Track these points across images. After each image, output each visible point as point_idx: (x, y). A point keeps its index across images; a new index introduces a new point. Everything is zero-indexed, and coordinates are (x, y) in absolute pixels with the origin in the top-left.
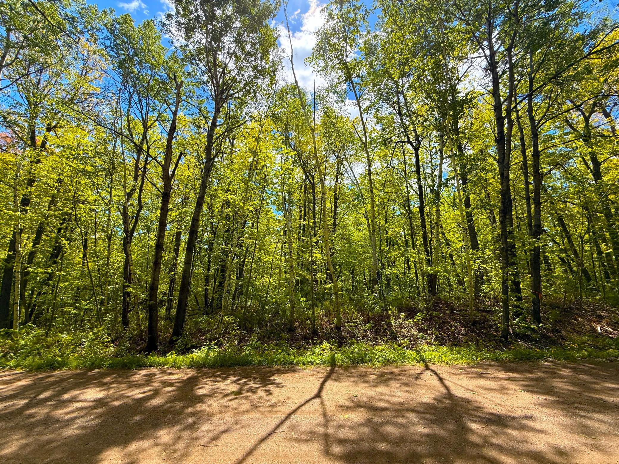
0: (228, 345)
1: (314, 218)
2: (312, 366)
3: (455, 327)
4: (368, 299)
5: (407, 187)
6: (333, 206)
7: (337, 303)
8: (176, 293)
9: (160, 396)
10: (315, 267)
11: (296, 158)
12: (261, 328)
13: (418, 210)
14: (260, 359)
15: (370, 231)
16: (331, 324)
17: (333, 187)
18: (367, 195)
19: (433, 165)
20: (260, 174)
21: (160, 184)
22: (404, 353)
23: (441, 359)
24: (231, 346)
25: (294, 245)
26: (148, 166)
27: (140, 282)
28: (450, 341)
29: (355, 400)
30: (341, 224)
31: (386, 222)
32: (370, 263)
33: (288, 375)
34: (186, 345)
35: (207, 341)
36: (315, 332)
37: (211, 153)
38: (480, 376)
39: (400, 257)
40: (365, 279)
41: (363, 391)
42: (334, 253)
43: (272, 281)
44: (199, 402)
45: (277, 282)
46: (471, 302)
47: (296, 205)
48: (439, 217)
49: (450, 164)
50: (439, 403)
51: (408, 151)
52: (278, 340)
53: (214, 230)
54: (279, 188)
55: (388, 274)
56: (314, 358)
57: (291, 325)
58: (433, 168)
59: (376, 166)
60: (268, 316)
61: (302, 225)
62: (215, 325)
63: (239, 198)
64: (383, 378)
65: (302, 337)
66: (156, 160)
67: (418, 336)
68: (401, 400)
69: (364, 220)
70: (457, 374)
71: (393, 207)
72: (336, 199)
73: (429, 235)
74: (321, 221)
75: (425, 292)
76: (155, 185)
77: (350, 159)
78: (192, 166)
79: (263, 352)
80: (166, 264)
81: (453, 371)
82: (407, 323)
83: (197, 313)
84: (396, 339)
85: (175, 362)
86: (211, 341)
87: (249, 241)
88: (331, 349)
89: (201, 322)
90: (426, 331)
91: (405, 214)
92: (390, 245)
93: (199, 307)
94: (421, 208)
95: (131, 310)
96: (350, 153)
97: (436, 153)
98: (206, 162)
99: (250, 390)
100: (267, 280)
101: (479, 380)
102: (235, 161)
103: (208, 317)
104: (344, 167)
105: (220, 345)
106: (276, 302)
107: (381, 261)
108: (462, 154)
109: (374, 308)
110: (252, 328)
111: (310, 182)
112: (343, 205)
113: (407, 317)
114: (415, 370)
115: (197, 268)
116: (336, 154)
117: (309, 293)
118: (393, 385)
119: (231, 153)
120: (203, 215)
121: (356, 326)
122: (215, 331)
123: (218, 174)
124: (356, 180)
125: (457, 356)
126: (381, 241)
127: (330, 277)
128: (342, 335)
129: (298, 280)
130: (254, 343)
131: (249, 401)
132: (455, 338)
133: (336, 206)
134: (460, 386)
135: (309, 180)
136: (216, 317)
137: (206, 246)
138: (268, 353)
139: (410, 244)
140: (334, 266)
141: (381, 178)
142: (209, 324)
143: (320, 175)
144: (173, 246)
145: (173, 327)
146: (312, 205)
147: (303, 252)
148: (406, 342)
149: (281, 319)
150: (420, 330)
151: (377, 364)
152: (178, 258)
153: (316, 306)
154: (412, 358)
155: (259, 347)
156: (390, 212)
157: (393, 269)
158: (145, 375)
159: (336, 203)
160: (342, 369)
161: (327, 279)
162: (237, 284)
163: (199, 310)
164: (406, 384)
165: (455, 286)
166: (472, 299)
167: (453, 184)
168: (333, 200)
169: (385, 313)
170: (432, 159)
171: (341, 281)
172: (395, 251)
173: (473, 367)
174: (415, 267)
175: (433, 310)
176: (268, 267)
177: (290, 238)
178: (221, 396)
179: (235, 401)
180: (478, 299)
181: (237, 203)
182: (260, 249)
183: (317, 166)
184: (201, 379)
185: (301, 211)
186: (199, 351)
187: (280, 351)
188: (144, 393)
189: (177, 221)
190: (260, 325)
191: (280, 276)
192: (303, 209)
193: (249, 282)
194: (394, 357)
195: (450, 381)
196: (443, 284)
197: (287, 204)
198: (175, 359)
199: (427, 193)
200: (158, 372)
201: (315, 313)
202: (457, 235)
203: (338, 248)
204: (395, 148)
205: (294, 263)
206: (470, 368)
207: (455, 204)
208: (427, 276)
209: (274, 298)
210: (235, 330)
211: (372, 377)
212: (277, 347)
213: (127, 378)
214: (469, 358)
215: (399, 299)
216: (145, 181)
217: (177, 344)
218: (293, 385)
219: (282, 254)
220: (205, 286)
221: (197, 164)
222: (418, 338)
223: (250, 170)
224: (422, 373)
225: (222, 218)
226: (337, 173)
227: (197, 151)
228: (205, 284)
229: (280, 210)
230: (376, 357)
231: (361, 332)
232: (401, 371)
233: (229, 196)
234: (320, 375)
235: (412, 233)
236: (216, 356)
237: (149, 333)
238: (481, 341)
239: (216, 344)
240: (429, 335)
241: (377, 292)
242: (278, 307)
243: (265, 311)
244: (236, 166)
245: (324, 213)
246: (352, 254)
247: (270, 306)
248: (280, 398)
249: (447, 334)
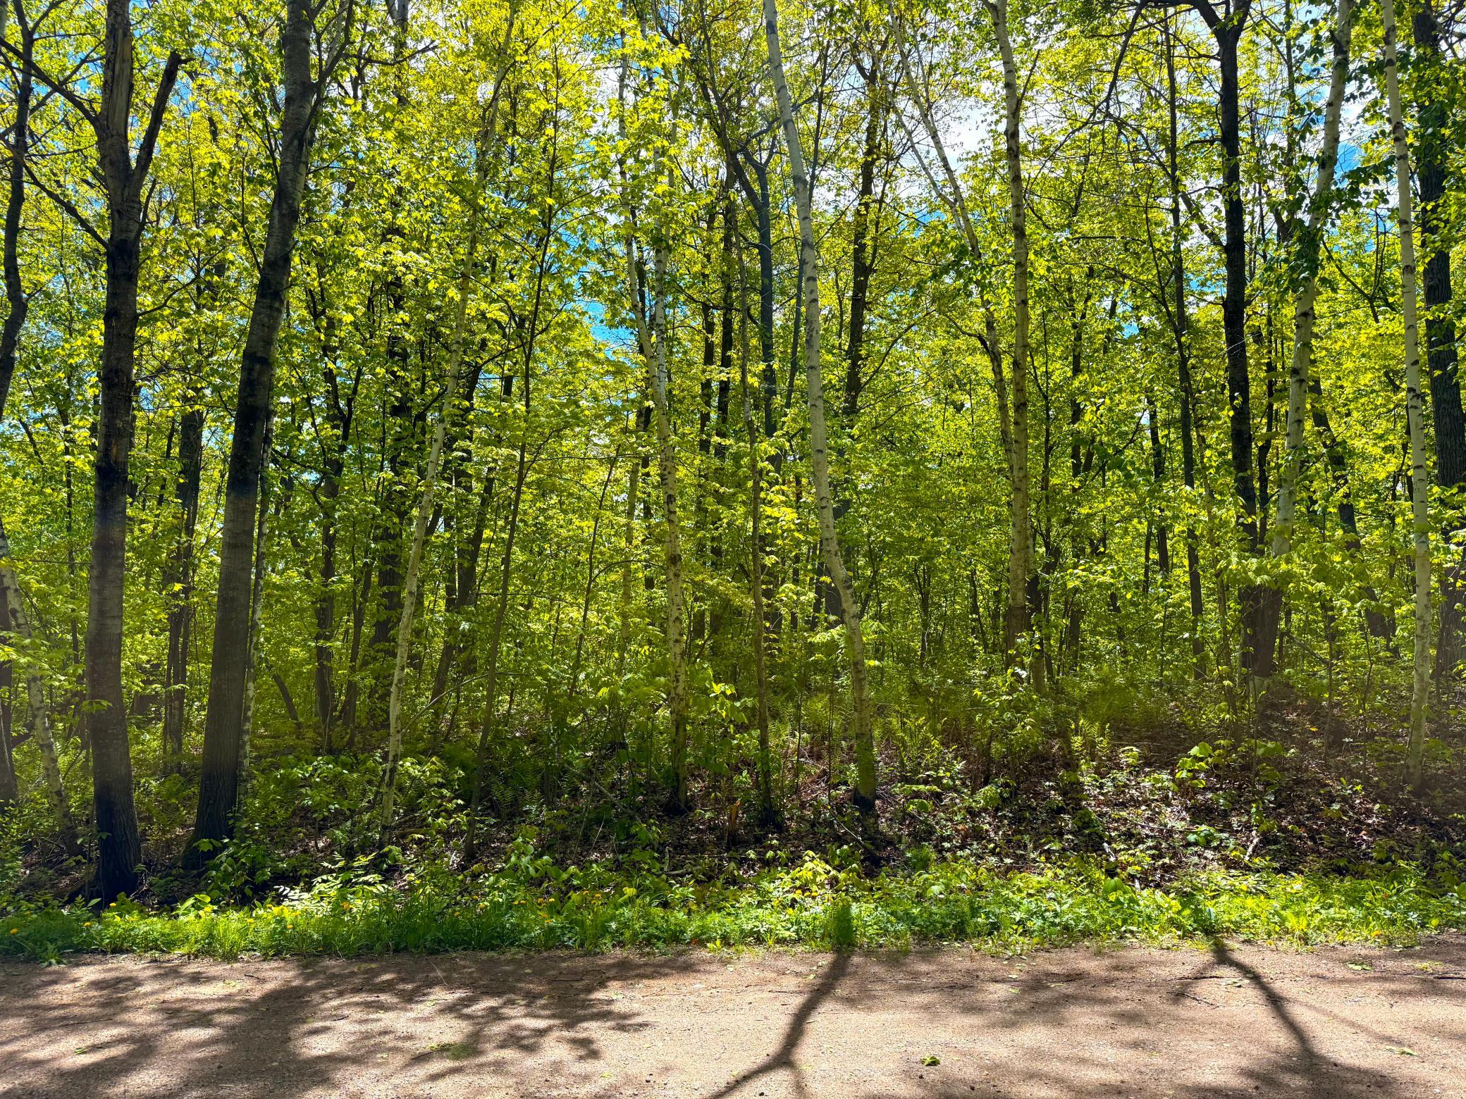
0: (419, 870)
1: (768, 356)
2: (760, 950)
3: (1344, 799)
4: (985, 688)
5: (1175, 212)
6: (848, 304)
7: (860, 704)
8: (200, 669)
9: (158, 1061)
10: (769, 560)
11: (689, 85)
12: (551, 805)
13: (1218, 313)
14: (553, 922)
15: (1003, 408)
16: (835, 787)
17: (849, 218)
18: (997, 246)
19: (1297, 110)
20: (527, 152)
21: (93, 204)
22: (1132, 900)
23: (1282, 923)
24: (433, 875)
25: (681, 472)
26: (37, 125)
27: (46, 625)
28: (1320, 854)
29: (932, 1075)
30: (880, 383)
31: (1077, 370)
32: (998, 544)
33: (662, 983)
34: (252, 873)
35: (337, 856)
36: (769, 819)
37: (307, 59)
38: (1433, 986)
39: (1127, 519)
40: (975, 609)
41: (962, 1042)
42: (847, 504)
43: (592, 616)
44: (317, 1084)
45: (618, 621)
46: (1419, 701)
47: (691, 299)
48: (1307, 346)
49: (1375, 103)
50: (1264, 1089)
51: (1188, 47)
52: (622, 851)
53: (342, 403)
54: (613, 219)
55: (1076, 590)
56: (767, 919)
57: (676, 791)
58: (1298, 122)
59: (1043, 116)
60: (579, 757)
61: (715, 386)
62: (364, 793)
63: (439, 264)
64: (1044, 996)
65: (720, 838)
66: (70, 96)
67: (1192, 838)
68: (1111, 1077)
69: (982, 362)
70: (1343, 981)
71: (1107, 303)
72: (862, 271)
73: (1260, 424)
74: (795, 368)
75: (1228, 663)
76: (71, 210)
77: (927, 85)
78: (227, 123)
79: (564, 896)
80: (148, 550)
81: (1323, 968)
82: (1147, 783)
83: (291, 749)
84: (1098, 848)
85: (211, 935)
86: (350, 854)
87: (493, 451)
88: (834, 882)
89: (306, 782)
90: (1225, 814)
91: (1160, 335)
92: (1088, 467)
93: (299, 725)
94: (1234, 307)
95: (22, 738)
96: (927, 59)
97: (1316, 51)
98: (288, 100)
99: (514, 1040)
100: (576, 614)
101: (1429, 1001)
102: (415, 94)
103: (336, 763)
104: (900, 125)
105: (390, 873)
106: (613, 698)
107: (1046, 537)
108: (1435, 57)
109: (1013, 727)
110: (515, 803)
111: (750, 192)
112: (891, 297)
113: (1149, 762)
114: (1173, 963)
115: (281, 566)
116: (867, 64)
117: (746, 666)
118: (1084, 1020)
119: (399, 59)
120: (288, 339)
121: (938, 796)
122: (366, 817)
123: (342, 158)
124: (952, 180)
125: (1344, 914)
126: (1049, 450)
127: (830, 600)
128: (877, 832)
129: (702, 614)
130: (525, 860)
131: (511, 1081)
132: (1340, 844)
133: (859, 304)
134: (1352, 1024)
135: (746, 186)
136: (370, 763)
137: (310, 477)
138: (584, 900)
139: (1176, 464)
140: (849, 554)
141: (1060, 172)
142: (342, 789)
143: (794, 160)
144: (171, 473)
145: (196, 801)
146: (757, 298)
147: (720, 499)
148: (1141, 857)
149: (634, 765)
150: (1201, 813)
151: (1021, 943)
152: (198, 527)
153: (776, 716)
154: (1164, 918)
155: (546, 876)
156: (1097, 326)
157: (1100, 568)
158: (96, 985)
159: (860, 287)
160: (880, 962)
161: (817, 608)
162: (452, 630)
163: (300, 736)
164: (1131, 1018)
165: (1354, 638)
166: (1423, 690)
167: (1382, 197)
168: (847, 275)
169: (1056, 745)
170: (1293, 81)
171: (878, 617)
172: (1107, 494)
173: (1408, 953)
174: (1193, 559)
175: (1259, 735)
176: (577, 563)
177: (664, 439)
178: (399, 1060)
179: (457, 1078)
180: (1448, 690)
181: (432, 286)
182: (544, 490)
183: (781, 119)
184: (316, 998)
185: (710, 327)
186: (306, 895)
187: (630, 891)
188: (95, 1048)
189: (183, 369)
190: (549, 792)
191: (627, 597)
192: (717, 317)
193: (499, 623)
194: (1092, 917)
195: (1310, 1007)
196: (1307, 627)
197: (649, 295)
198: (214, 925)
199: (1263, 240)
200: (149, 973)
201: (772, 742)
202: (1381, 426)
203: (864, 481)
204: (1129, 34)
205: (685, 546)
206: (1395, 957)
207: (1383, 289)
208: (1241, 598)
209: (606, 684)
210: (449, 814)
211: (1000, 992)
212: (617, 877)
213: (26, 995)
214: (1393, 922)
215: (1119, 689)
216: (29, 189)
217: (217, 867)
218: (686, 1022)
219: (633, 508)
220: (317, 638)
221: (250, 110)
222: (1189, 844)
223: (485, 136)
224: (1199, 977)
225: (373, 354)
226: (869, 153)
227: (245, 50)
228: (315, 630)
229: (623, 321)
230: (1018, 916)
231: (958, 818)
232: (1116, 968)
233: (398, 257)
234: (791, 983)
235: (1185, 414)
236: (374, 914)
237: (102, 827)
238: (1446, 855)
239: (373, 867)
240: (1233, 833)
241: (1027, 660)
242: (620, 720)
243: (569, 737)
244: (423, 121)
245: (810, 332)
246: (926, 505)
247: (587, 719)
248: (633, 1070)
249: (1310, 830)
